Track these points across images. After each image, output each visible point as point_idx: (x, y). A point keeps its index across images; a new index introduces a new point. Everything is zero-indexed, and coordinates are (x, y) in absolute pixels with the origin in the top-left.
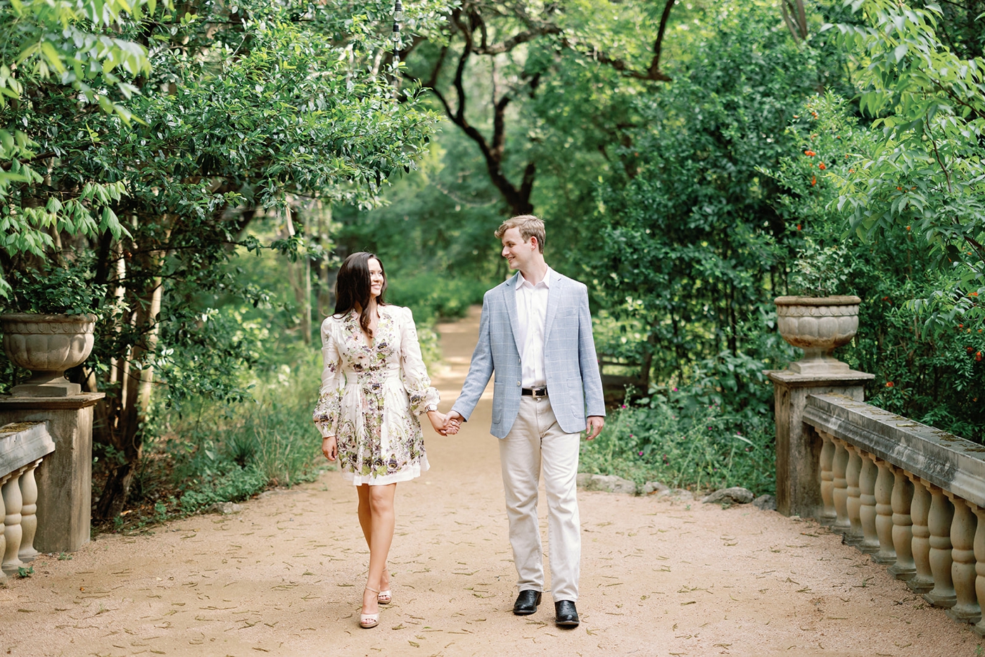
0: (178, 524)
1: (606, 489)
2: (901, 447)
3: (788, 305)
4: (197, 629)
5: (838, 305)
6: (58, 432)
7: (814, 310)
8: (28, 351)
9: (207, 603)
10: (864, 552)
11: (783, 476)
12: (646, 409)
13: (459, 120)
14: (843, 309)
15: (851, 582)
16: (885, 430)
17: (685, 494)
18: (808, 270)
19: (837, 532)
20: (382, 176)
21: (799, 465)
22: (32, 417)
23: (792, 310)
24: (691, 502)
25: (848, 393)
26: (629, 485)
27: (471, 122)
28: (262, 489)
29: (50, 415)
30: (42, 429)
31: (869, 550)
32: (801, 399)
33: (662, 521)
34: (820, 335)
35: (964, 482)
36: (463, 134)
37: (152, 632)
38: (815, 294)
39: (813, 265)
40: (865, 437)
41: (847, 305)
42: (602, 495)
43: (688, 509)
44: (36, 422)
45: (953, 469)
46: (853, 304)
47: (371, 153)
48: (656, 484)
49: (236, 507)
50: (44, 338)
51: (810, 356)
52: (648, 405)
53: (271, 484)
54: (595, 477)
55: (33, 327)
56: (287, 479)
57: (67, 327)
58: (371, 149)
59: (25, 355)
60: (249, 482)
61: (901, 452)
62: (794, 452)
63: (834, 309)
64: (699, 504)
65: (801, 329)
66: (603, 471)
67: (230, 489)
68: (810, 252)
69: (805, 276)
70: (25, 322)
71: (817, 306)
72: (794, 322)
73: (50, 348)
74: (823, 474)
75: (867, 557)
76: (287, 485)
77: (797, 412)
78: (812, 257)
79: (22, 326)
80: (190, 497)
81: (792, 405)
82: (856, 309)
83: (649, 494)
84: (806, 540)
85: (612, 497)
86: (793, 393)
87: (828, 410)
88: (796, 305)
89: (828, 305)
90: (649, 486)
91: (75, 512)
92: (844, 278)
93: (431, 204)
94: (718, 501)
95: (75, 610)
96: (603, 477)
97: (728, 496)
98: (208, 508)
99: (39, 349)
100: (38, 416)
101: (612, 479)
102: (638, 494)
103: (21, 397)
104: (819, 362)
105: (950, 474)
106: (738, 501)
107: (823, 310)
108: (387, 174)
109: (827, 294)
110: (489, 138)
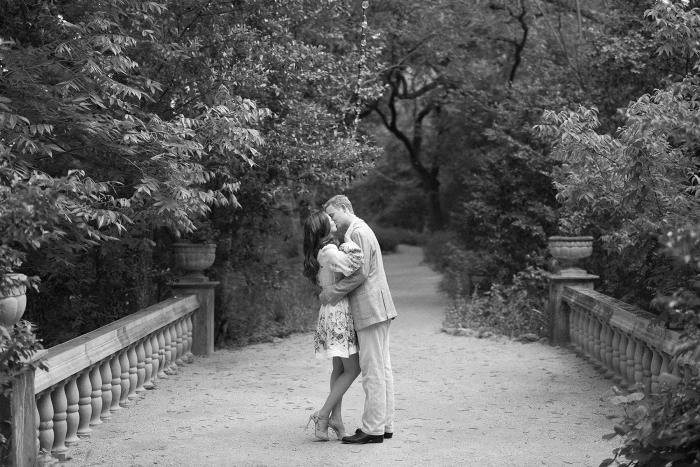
0: (252, 346)
1: (465, 335)
2: (596, 307)
3: (555, 241)
4: (274, 381)
5: (581, 241)
6: (201, 299)
7: (568, 243)
8: (187, 260)
9: (275, 373)
10: (585, 360)
11: (552, 327)
12: (488, 297)
13: (392, 128)
14: (583, 243)
15: (572, 370)
16: (590, 299)
17: (505, 338)
18: (566, 223)
19: (575, 353)
20: (352, 178)
21: (560, 321)
22: (188, 292)
23: (557, 243)
24: (507, 341)
25: (585, 285)
26: (477, 333)
27: (400, 129)
28: (290, 333)
29: (197, 291)
30: (193, 297)
31: (586, 359)
32: (561, 288)
33: (490, 348)
34: (572, 256)
35: (616, 319)
36: (394, 136)
37: (254, 381)
38: (570, 235)
39: (568, 221)
40: (584, 304)
41: (585, 241)
42: (463, 338)
43: (505, 344)
44: (191, 294)
45: (612, 314)
46: (589, 240)
47: (347, 167)
48: (490, 333)
49: (279, 339)
50: (194, 255)
51: (567, 267)
52: (490, 295)
53: (295, 331)
54: (459, 329)
55: (189, 250)
56: (302, 329)
57: (204, 250)
58: (347, 165)
59: (185, 263)
60: (285, 329)
61: (596, 309)
62: (557, 314)
63: (578, 243)
64: (511, 342)
65: (562, 253)
66: (464, 327)
67: (275, 332)
68: (567, 214)
69: (564, 227)
70: (185, 247)
71: (570, 241)
72: (558, 249)
73: (197, 259)
74: (571, 325)
75: (586, 362)
76: (302, 332)
77: (559, 295)
78: (569, 217)
79: (183, 249)
80: (256, 335)
81: (556, 291)
82: (591, 243)
83: (486, 337)
84: (559, 356)
85: (467, 339)
86: (557, 285)
87: (572, 292)
88: (559, 240)
89: (575, 241)
90: (486, 333)
91: (209, 336)
92: (585, 227)
93: (375, 181)
94: (520, 341)
95: (218, 374)
96: (464, 330)
97: (526, 338)
98: (265, 340)
99: (192, 260)
100: (191, 291)
101: (468, 330)
102: (480, 337)
103: (183, 282)
104: (571, 270)
105: (610, 316)
106: (531, 340)
107: (573, 243)
108: (354, 177)
109: (575, 235)
110: (411, 138)
